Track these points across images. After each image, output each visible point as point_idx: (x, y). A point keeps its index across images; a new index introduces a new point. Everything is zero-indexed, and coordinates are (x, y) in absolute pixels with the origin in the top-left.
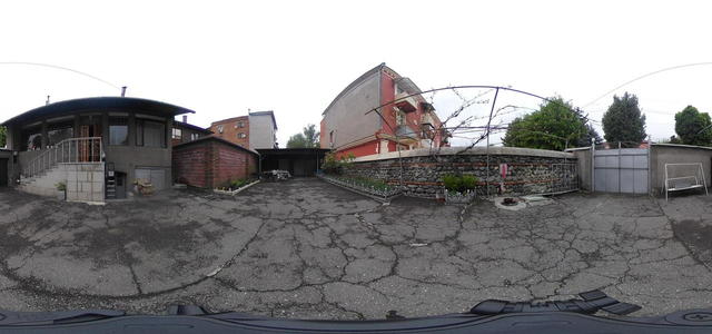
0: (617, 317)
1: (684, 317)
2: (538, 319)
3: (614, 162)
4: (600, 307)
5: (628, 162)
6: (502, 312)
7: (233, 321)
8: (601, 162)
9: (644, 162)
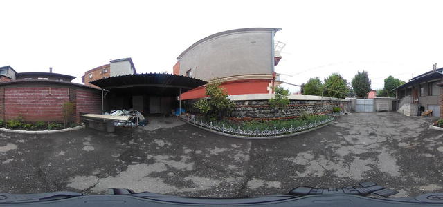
0: (382, 198)
1: (428, 198)
2: (332, 198)
3: (363, 103)
4: (372, 192)
5: (367, 103)
6: (308, 194)
7: (147, 198)
8: (359, 103)
9: (372, 103)
